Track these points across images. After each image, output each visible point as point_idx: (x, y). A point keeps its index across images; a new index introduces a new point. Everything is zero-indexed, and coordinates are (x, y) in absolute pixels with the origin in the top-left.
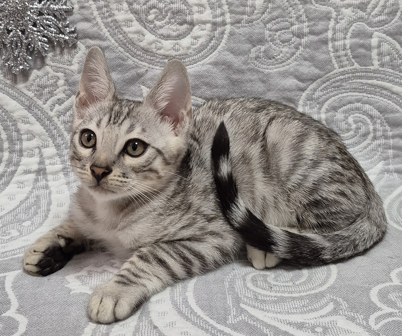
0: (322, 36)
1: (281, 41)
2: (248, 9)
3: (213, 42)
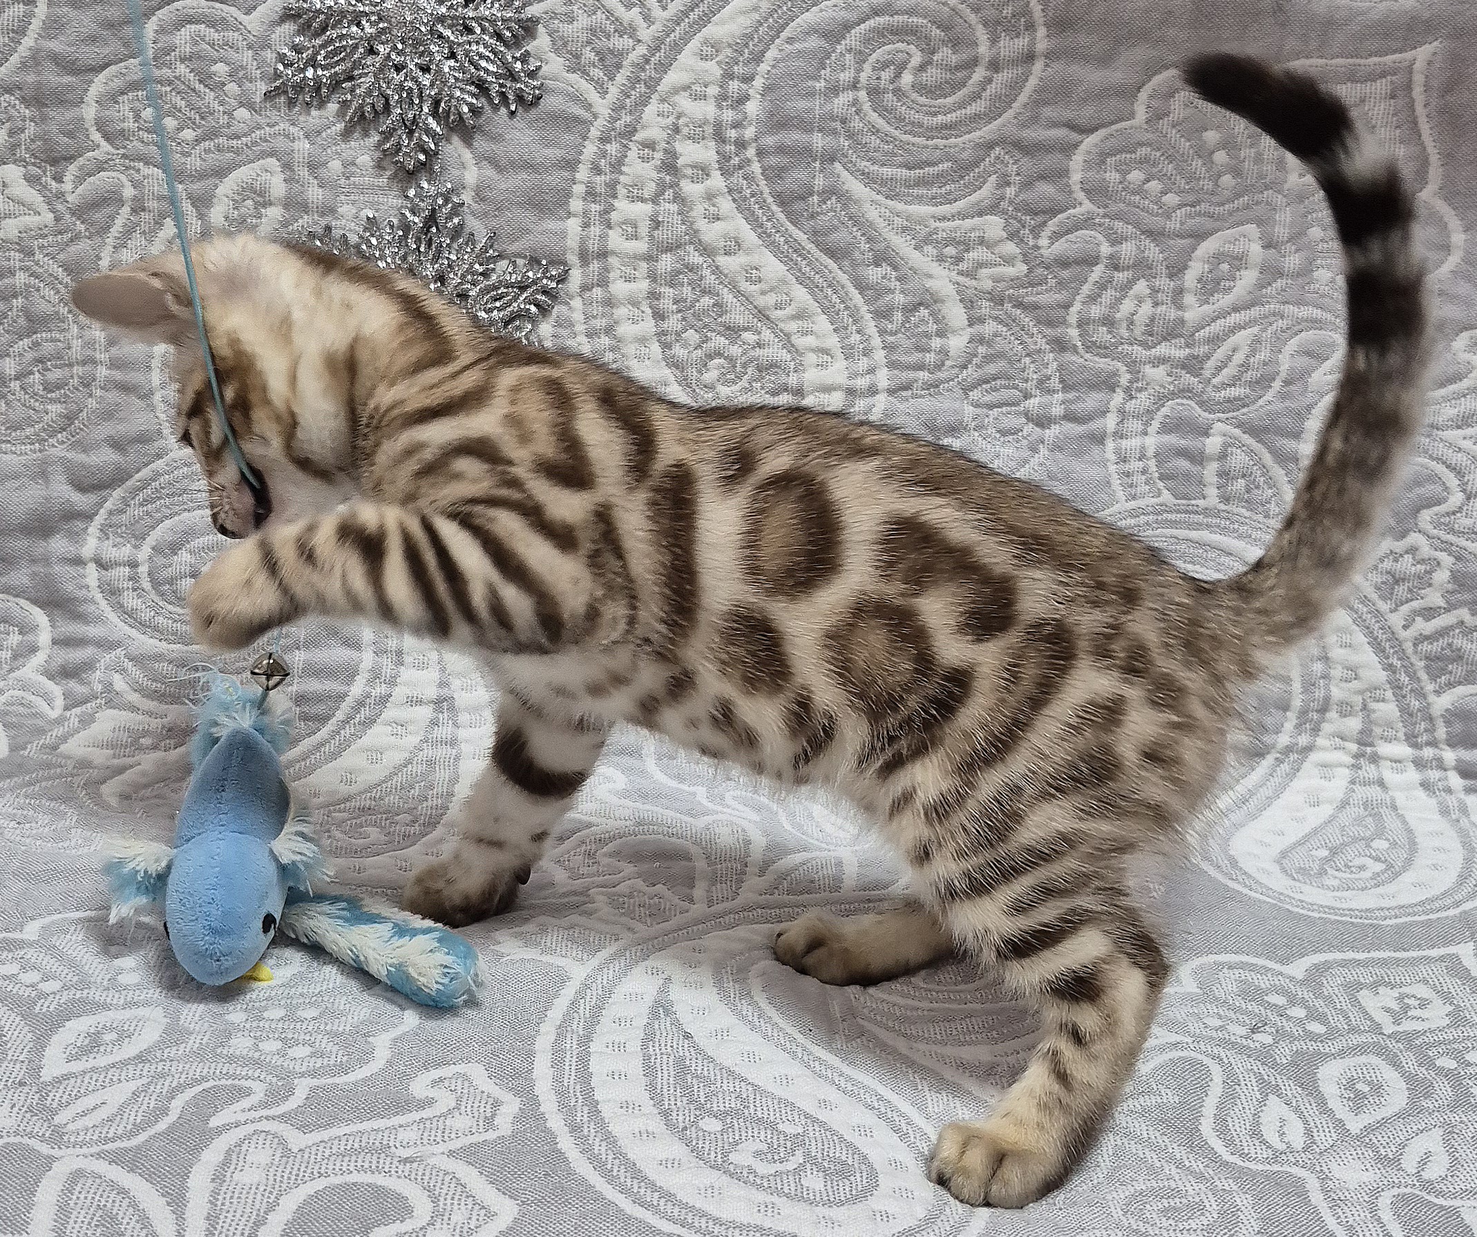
2: (930, 358)
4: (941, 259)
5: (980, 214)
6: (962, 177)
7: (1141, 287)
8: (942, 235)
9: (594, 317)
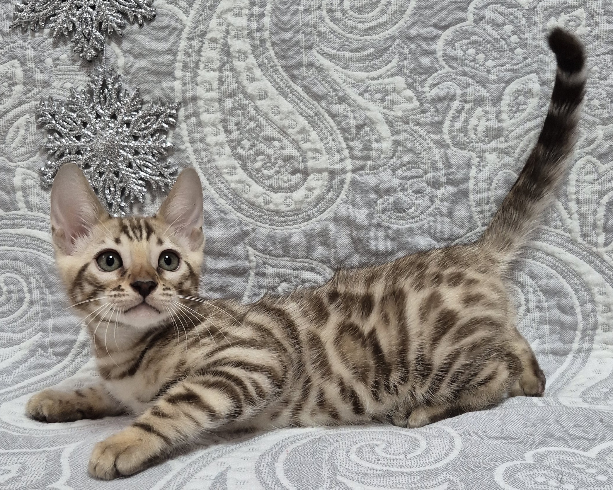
0: (462, 187)
1: (413, 192)
2: (373, 153)
3: (331, 194)
4: (373, 100)
5: (392, 75)
6: (381, 56)
7: (479, 111)
8: (373, 88)
9: (193, 132)
